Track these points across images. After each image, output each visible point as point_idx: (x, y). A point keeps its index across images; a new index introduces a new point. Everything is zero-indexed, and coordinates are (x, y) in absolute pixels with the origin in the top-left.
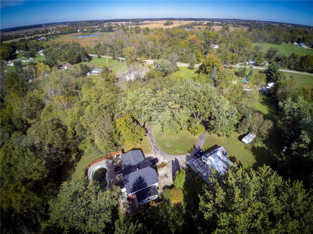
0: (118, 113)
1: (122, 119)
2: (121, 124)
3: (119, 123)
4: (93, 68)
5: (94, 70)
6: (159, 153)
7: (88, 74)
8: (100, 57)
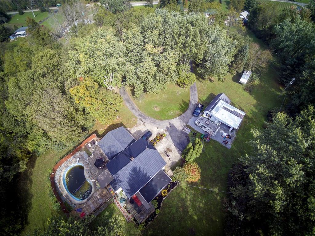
0: (69, 79)
1: (79, 87)
2: (80, 95)
3: (77, 94)
4: (16, 29)
5: (18, 30)
6: (149, 122)
7: (12, 39)
8: (23, 13)
